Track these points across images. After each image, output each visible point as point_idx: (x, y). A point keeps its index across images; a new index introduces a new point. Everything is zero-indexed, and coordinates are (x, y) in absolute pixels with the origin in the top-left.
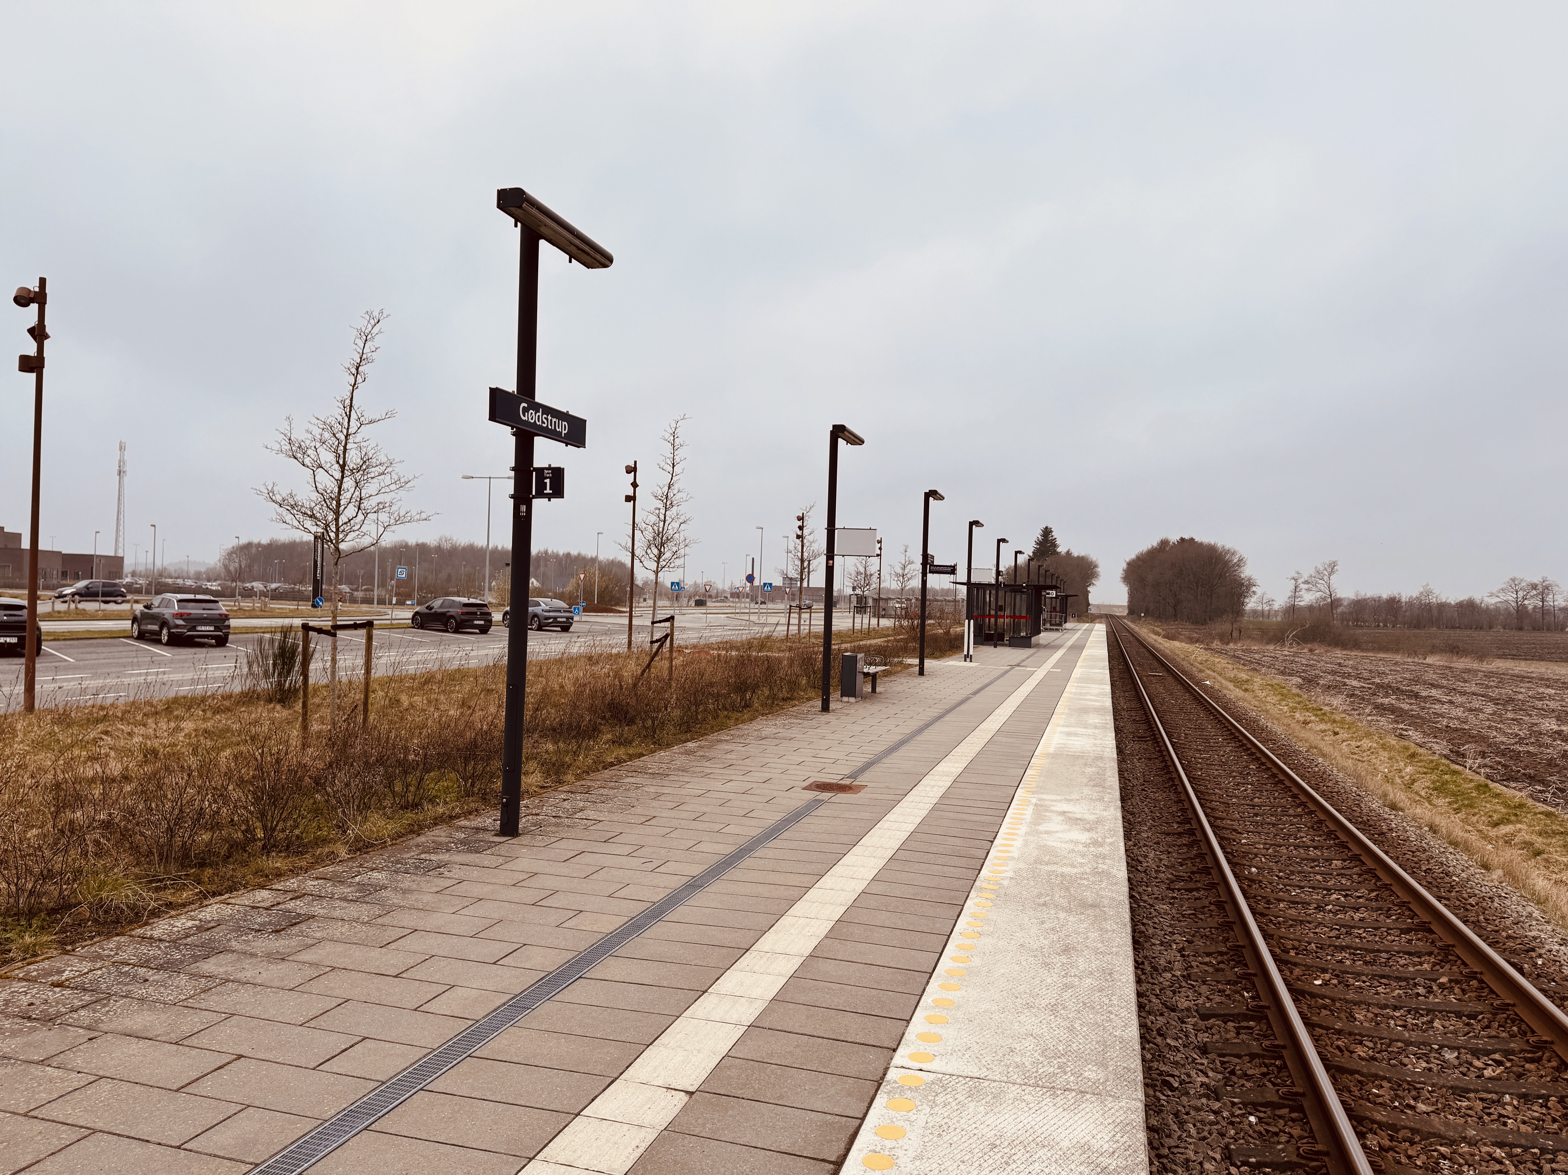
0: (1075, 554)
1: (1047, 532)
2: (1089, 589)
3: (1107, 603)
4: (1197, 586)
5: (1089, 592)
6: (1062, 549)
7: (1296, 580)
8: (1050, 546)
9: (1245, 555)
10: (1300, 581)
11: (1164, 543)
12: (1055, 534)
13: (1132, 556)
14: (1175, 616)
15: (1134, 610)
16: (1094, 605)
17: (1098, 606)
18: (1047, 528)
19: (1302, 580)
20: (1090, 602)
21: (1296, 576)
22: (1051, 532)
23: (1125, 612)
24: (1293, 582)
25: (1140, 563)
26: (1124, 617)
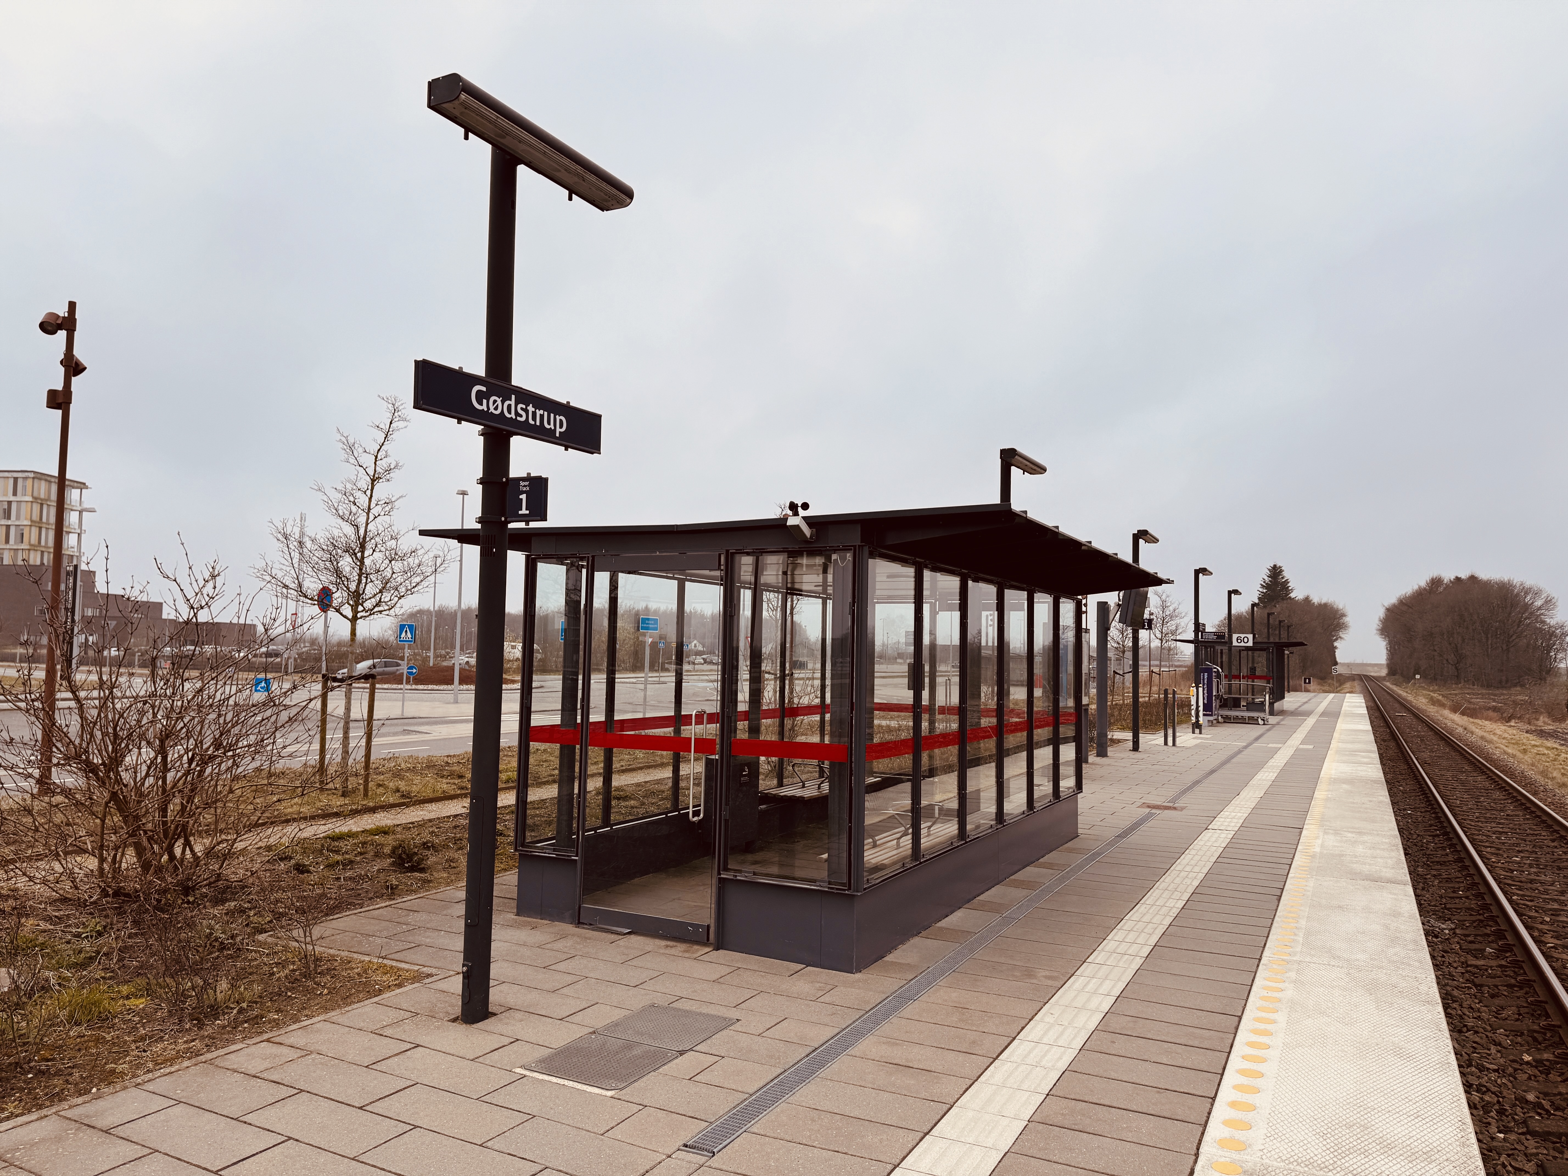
0: (1316, 600)
1: (1276, 572)
2: (1336, 644)
3: (1359, 661)
4: (1487, 638)
5: (1336, 648)
6: (1297, 594)
8: (1281, 590)
9: (1554, 594)
11: (1436, 582)
12: (1287, 574)
13: (1392, 600)
14: (1457, 678)
15: (1395, 668)
16: (1343, 664)
17: (1348, 665)
18: (1275, 566)
20: (1338, 660)
22: (1281, 571)
23: (1384, 672)
25: (1404, 608)
26: (1384, 678)
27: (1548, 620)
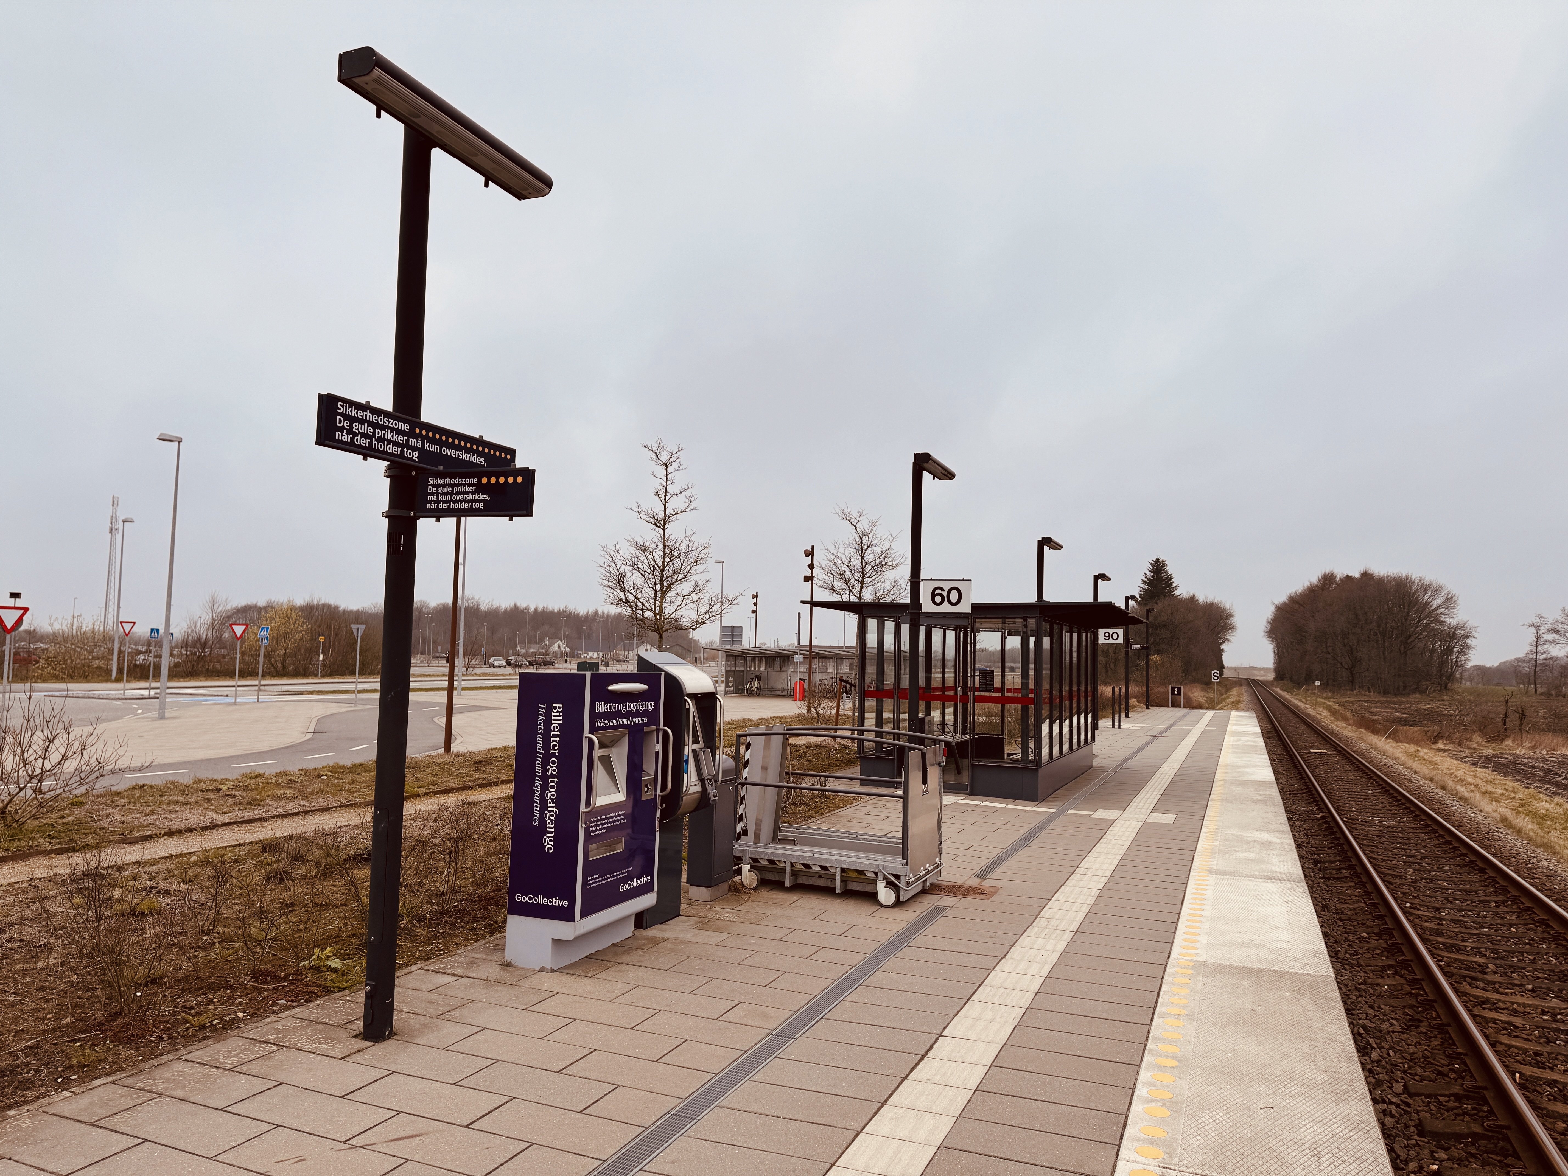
0: (1201, 598)
1: (1158, 567)
2: (1222, 647)
3: (1246, 664)
4: (1384, 640)
5: (1223, 651)
6: (1182, 591)
7: (1537, 628)
8: (1164, 587)
9: (1454, 592)
10: (1543, 629)
11: (1328, 579)
12: (1171, 569)
13: (1282, 598)
14: (1352, 684)
15: (1282, 672)
16: (1231, 668)
17: (1235, 669)
18: (1158, 560)
19: (1549, 626)
20: (1226, 666)
21: (1537, 621)
22: (1164, 565)
23: (1271, 676)
24: (1533, 630)
26: (1272, 683)
27: (1448, 620)
